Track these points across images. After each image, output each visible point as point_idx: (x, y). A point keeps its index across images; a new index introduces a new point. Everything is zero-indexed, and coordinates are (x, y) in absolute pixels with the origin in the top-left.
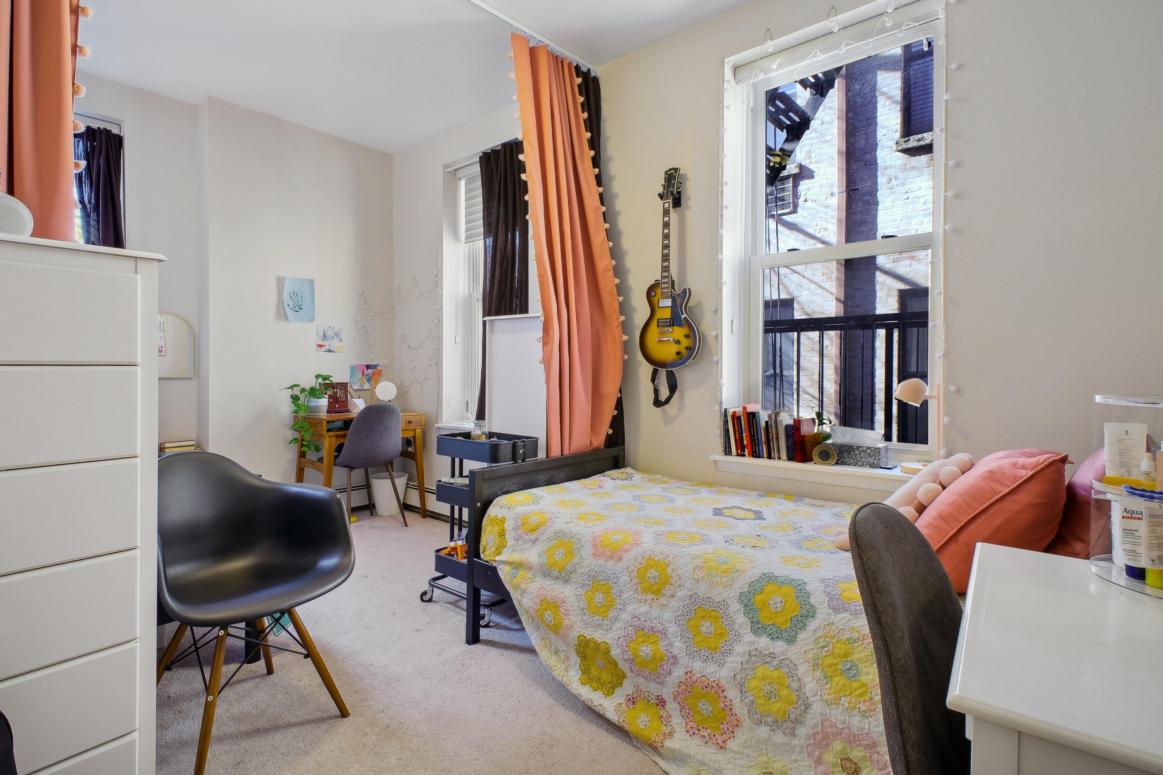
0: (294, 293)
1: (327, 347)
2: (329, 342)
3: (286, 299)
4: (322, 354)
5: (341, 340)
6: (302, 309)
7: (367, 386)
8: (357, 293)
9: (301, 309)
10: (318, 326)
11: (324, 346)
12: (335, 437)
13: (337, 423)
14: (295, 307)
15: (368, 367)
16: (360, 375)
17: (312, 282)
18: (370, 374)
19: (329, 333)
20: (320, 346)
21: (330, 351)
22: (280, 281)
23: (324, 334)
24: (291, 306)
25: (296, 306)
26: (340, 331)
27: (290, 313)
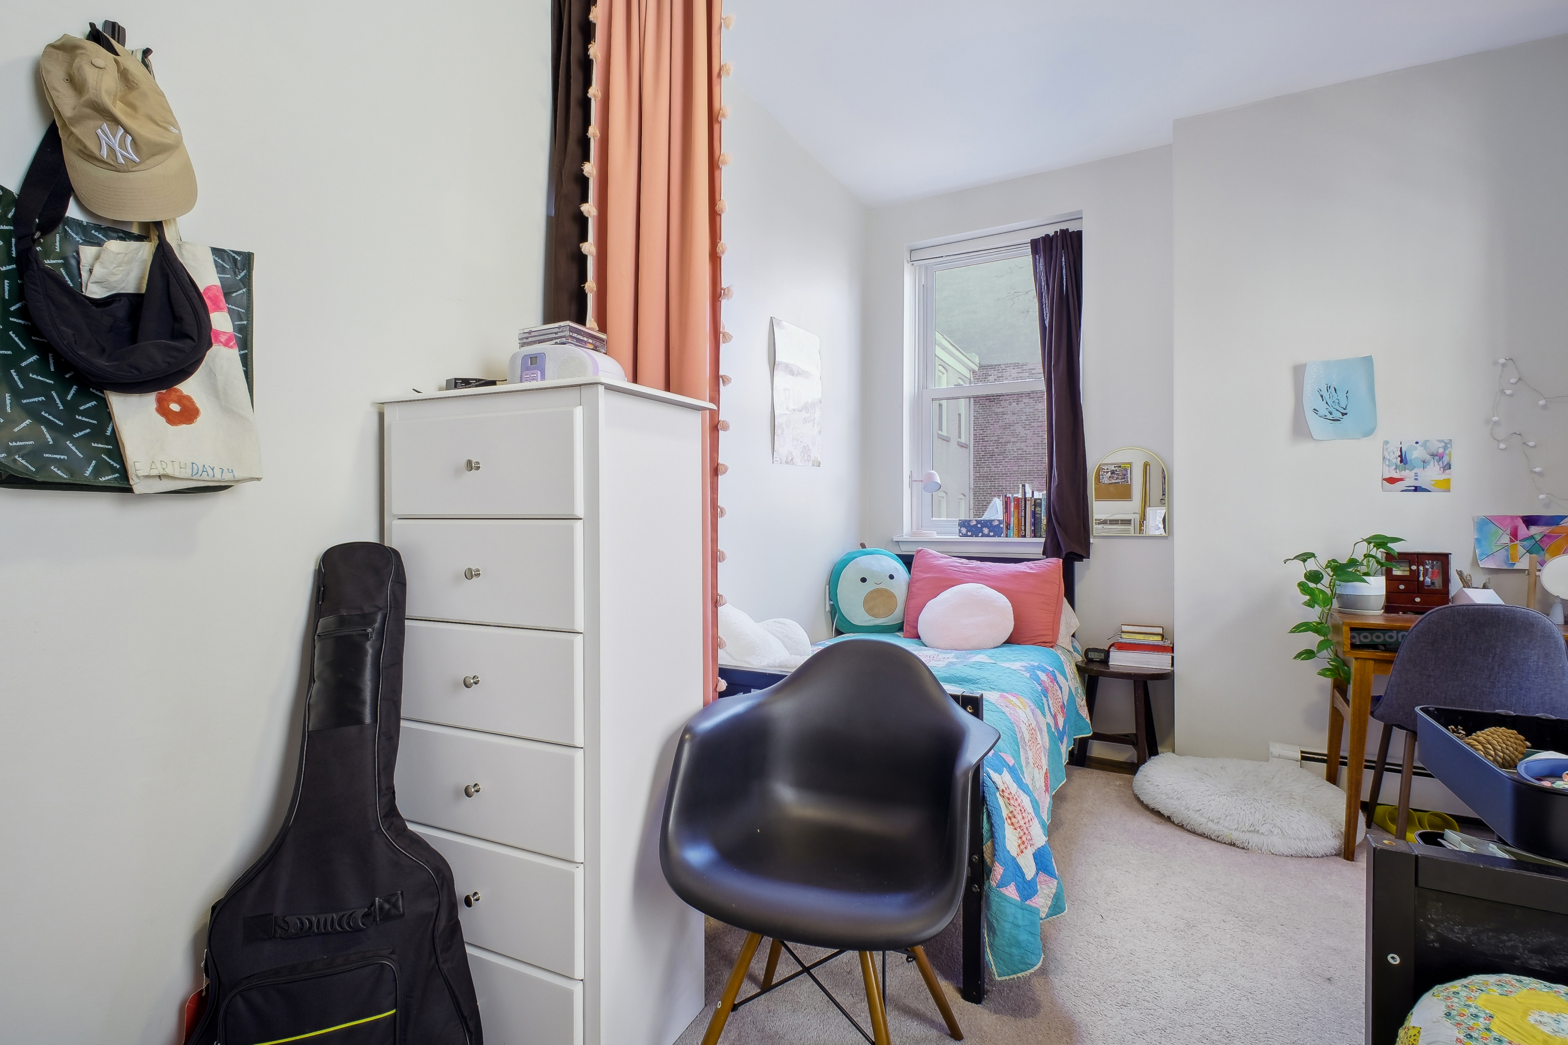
0: (1329, 387)
1: (1410, 482)
2: (1415, 471)
3: (1311, 400)
4: (1396, 496)
5: (1448, 466)
6: (1346, 414)
7: (1523, 563)
8: (1495, 363)
9: (1343, 414)
10: (1386, 443)
11: (1401, 480)
12: (1372, 662)
13: (1394, 634)
14: (1331, 413)
15: (1530, 521)
16: (1506, 539)
17: (1368, 361)
18: (1538, 538)
19: (1416, 454)
20: (1392, 481)
21: (1416, 489)
22: (1299, 371)
23: (1401, 456)
24: (1323, 411)
25: (1334, 412)
26: (1445, 448)
27: (1315, 424)
